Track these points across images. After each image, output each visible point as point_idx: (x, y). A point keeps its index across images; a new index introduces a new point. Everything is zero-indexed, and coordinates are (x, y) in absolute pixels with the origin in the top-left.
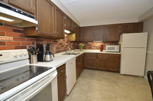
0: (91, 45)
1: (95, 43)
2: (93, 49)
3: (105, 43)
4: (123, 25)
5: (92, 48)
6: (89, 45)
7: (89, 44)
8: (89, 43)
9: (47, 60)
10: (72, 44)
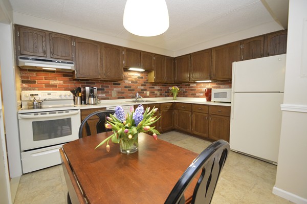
0: (195, 90)
1: (202, 85)
2: (198, 97)
3: (219, 84)
4: (248, 41)
5: (197, 95)
6: (191, 90)
7: (192, 87)
8: (191, 85)
9: (90, 102)
10: (157, 88)
